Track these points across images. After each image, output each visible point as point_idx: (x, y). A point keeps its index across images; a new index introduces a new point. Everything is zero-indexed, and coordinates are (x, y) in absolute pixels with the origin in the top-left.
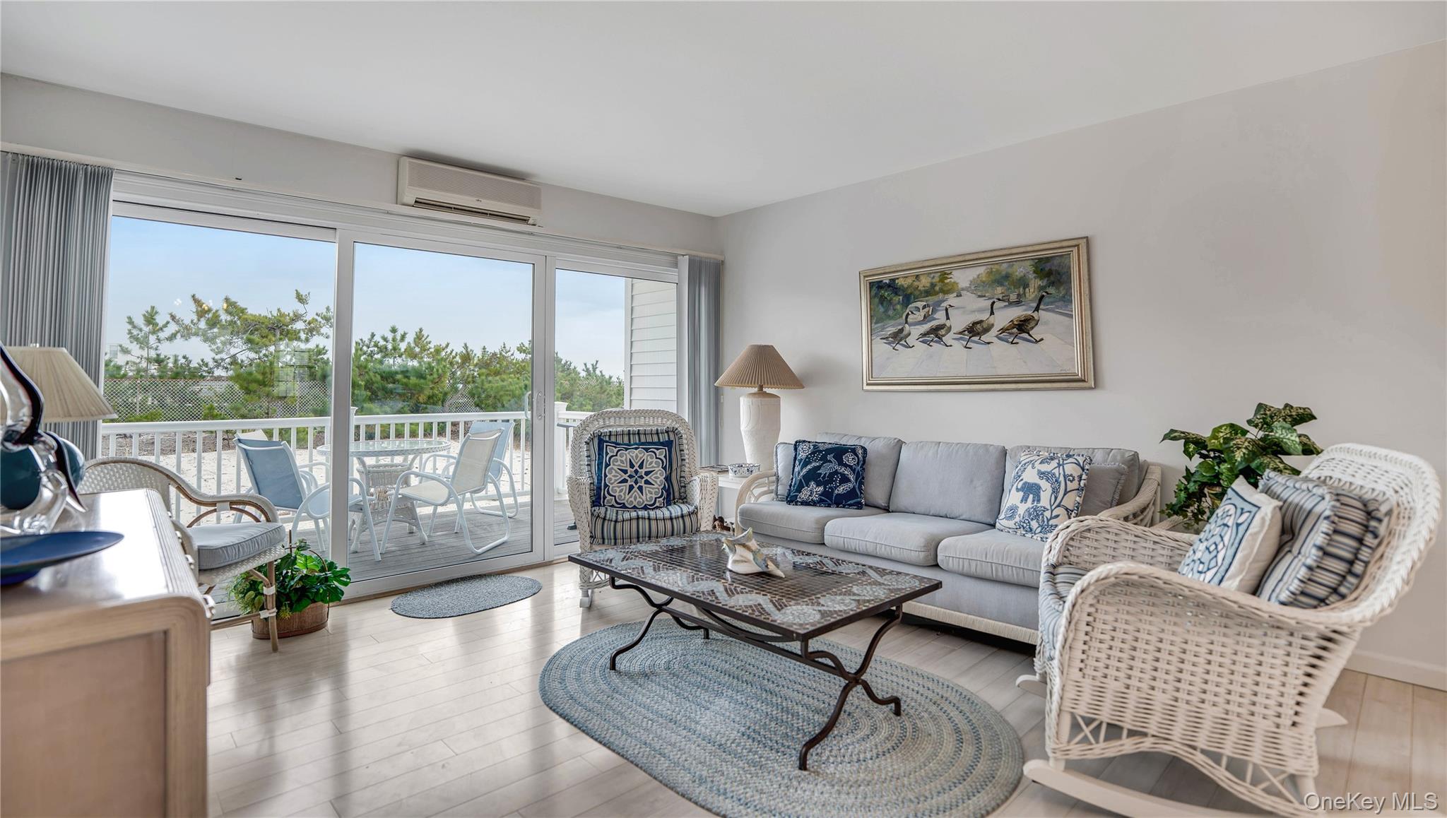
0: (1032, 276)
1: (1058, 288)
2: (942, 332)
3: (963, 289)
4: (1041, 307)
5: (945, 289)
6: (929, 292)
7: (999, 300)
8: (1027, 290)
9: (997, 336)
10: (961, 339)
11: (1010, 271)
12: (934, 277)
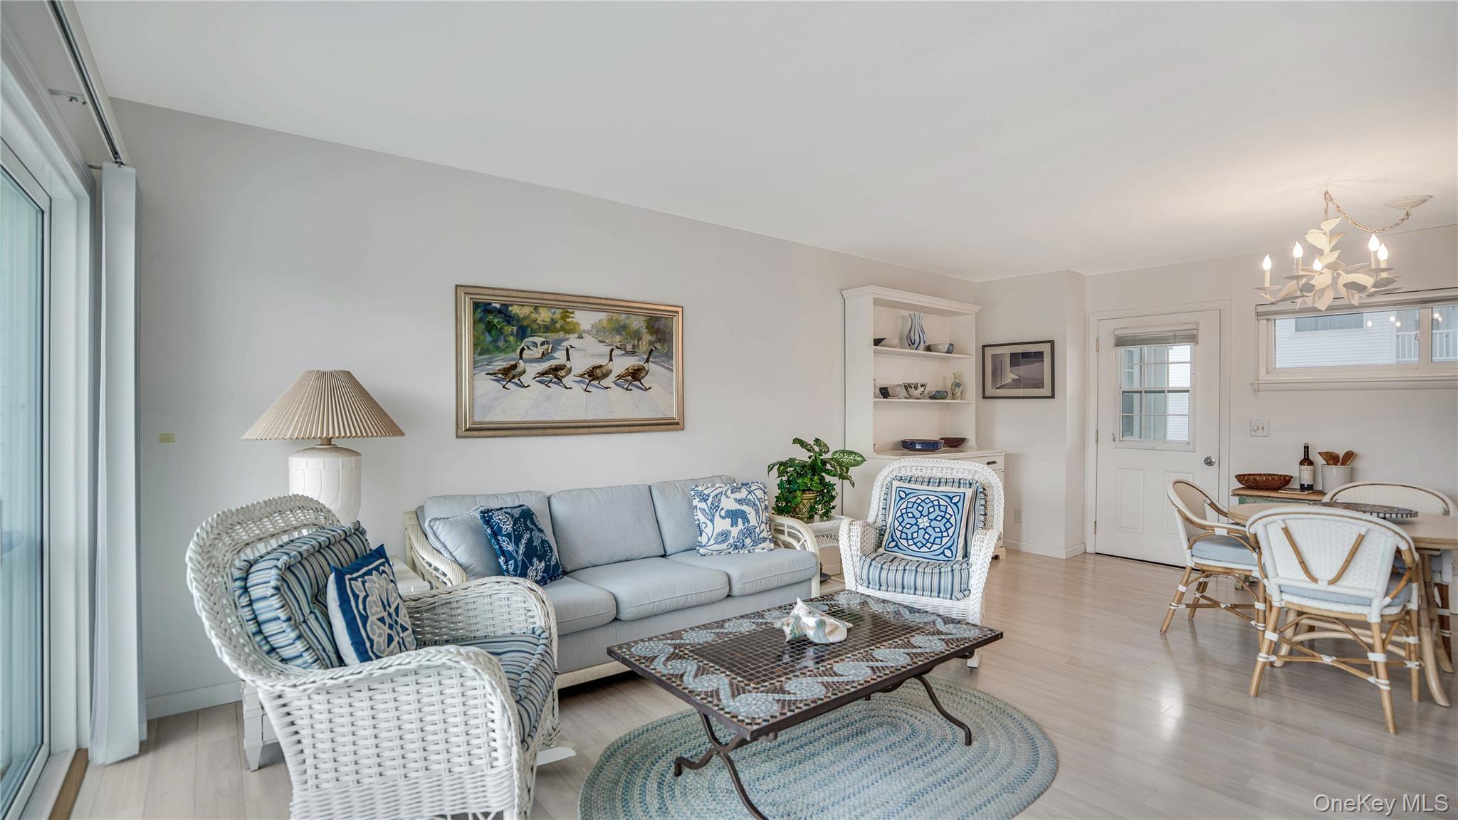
0: (644, 331)
1: (663, 345)
2: (562, 373)
3: (585, 332)
4: (651, 359)
5: (567, 328)
6: (549, 328)
7: (617, 347)
8: (640, 342)
9: (614, 382)
10: (581, 382)
11: (628, 322)
12: (554, 313)
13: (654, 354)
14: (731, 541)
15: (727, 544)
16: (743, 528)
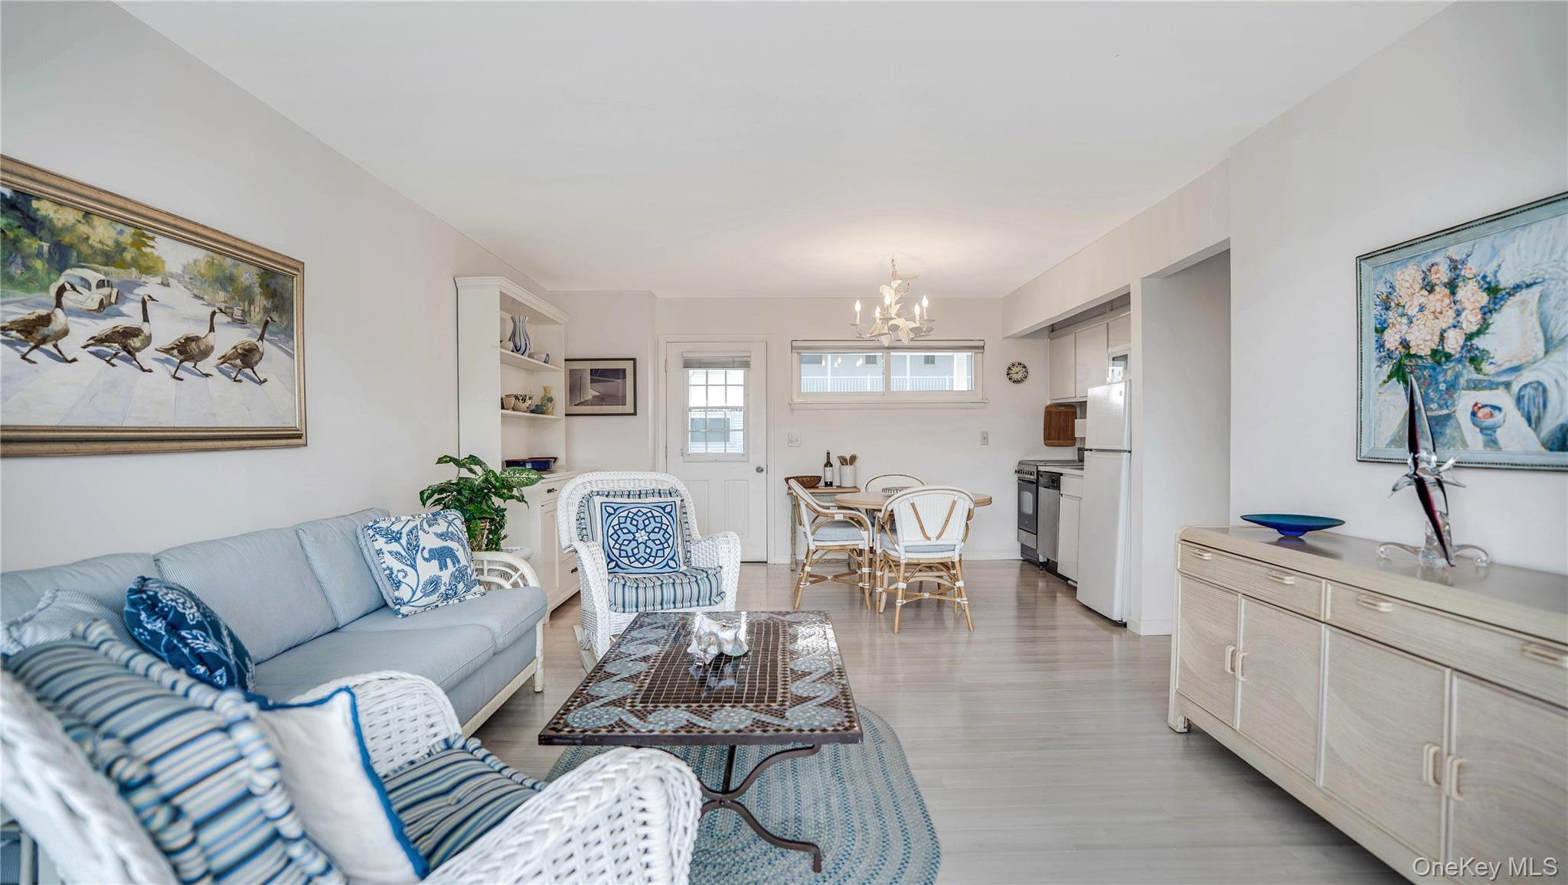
0: (257, 290)
1: (280, 317)
2: (135, 342)
3: (172, 276)
4: (266, 336)
5: (142, 263)
6: (111, 257)
7: (221, 310)
8: (252, 307)
9: (217, 367)
10: (166, 361)
11: (235, 271)
12: (121, 232)
13: (270, 327)
14: (443, 589)
15: (438, 594)
16: (454, 569)
